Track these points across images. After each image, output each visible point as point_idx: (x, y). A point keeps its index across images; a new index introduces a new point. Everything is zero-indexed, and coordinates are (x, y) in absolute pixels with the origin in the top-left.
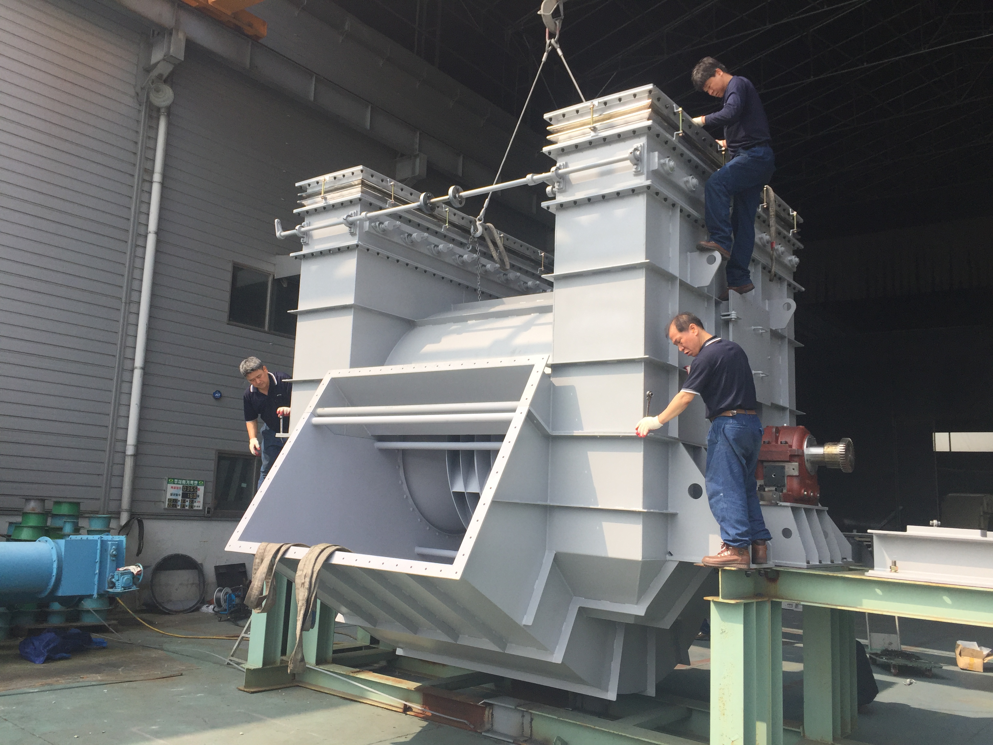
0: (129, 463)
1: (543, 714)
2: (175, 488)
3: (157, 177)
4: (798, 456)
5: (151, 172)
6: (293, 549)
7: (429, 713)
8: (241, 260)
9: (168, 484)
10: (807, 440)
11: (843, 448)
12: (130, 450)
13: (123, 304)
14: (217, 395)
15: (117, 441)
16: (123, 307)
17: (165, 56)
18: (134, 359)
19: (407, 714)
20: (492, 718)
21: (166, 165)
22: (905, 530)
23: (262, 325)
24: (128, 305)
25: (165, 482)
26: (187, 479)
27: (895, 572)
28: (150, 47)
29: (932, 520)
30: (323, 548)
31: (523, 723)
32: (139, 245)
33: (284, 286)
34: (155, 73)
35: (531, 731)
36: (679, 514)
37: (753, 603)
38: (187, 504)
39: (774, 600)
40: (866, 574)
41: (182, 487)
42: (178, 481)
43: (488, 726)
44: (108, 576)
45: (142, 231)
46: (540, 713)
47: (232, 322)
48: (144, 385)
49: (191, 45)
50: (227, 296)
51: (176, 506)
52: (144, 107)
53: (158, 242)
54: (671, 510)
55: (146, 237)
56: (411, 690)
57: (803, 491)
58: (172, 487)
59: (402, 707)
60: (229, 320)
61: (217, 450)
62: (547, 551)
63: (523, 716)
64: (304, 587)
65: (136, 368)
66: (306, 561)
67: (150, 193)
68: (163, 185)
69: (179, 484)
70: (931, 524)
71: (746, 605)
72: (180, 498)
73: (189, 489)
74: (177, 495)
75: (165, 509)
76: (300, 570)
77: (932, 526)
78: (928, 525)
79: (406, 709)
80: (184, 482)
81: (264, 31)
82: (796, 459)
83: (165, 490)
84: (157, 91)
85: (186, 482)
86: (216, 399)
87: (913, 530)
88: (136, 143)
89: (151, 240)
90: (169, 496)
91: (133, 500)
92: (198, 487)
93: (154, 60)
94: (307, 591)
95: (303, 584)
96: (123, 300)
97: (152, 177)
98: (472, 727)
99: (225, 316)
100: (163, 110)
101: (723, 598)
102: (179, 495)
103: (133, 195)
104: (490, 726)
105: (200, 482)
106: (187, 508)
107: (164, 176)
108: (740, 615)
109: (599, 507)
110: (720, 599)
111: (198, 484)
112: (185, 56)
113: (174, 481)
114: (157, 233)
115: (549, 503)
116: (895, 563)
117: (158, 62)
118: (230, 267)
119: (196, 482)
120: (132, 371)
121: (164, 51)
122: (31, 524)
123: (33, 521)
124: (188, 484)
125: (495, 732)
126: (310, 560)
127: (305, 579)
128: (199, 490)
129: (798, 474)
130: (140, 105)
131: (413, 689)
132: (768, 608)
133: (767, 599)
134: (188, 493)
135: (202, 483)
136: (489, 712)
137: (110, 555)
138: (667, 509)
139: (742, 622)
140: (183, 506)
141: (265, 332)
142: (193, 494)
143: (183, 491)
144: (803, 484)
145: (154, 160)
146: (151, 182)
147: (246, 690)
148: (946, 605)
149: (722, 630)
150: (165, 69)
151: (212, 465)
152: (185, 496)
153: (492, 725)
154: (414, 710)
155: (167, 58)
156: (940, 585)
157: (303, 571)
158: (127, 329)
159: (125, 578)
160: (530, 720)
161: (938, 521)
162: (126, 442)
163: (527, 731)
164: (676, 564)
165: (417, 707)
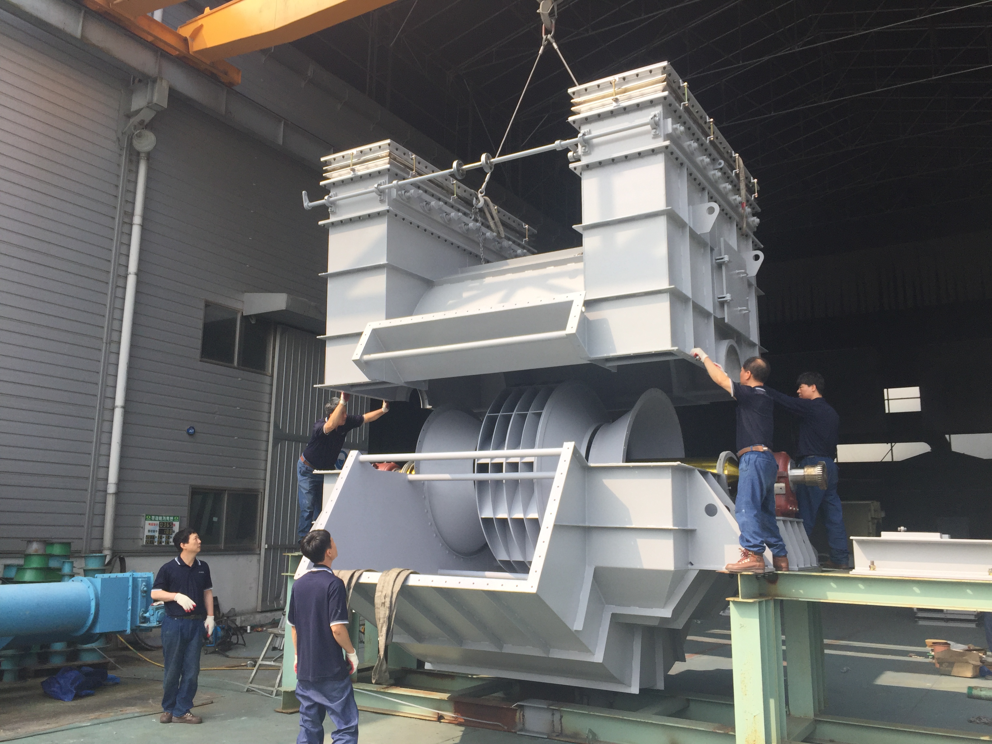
0: (110, 501)
1: (575, 711)
2: (152, 525)
3: (137, 220)
4: (785, 477)
5: (132, 215)
6: (365, 574)
7: (461, 719)
8: (212, 298)
9: (146, 521)
10: (789, 464)
11: (820, 469)
12: (112, 489)
13: (104, 345)
14: (190, 431)
15: (98, 479)
16: (104, 347)
17: (148, 103)
18: (114, 398)
19: (441, 722)
20: (523, 719)
21: (146, 208)
22: (880, 536)
23: (232, 361)
24: (108, 345)
25: (143, 519)
26: (164, 515)
27: (874, 569)
28: (130, 92)
29: (900, 527)
30: (398, 571)
31: (553, 721)
32: (119, 286)
33: (253, 323)
34: (135, 120)
35: (561, 727)
36: (697, 531)
37: (763, 601)
38: (164, 540)
39: (776, 598)
40: (851, 572)
41: (158, 523)
42: (155, 518)
43: (520, 726)
44: (140, 612)
45: (122, 271)
46: (571, 710)
47: (204, 359)
48: (125, 423)
49: (173, 94)
50: (200, 334)
51: (153, 543)
52: (124, 151)
53: (139, 283)
54: (690, 527)
55: (126, 278)
56: (444, 700)
57: (789, 506)
58: (149, 524)
59: (436, 716)
60: (202, 357)
61: (191, 486)
62: (587, 566)
63: (553, 714)
64: (384, 606)
65: (117, 407)
66: (384, 583)
67: (130, 235)
68: (143, 227)
69: (156, 520)
70: (899, 530)
71: (760, 602)
72: (157, 534)
73: (165, 525)
74: (154, 531)
75: (143, 546)
76: (379, 591)
77: (900, 531)
78: (896, 530)
79: (440, 718)
80: (160, 518)
81: (238, 78)
82: (782, 480)
83: (142, 527)
84: (139, 136)
85: (163, 518)
86: (191, 435)
87: (886, 536)
88: (117, 186)
89: (131, 281)
90: (147, 533)
91: (115, 538)
92: (174, 523)
93: (135, 107)
94: (388, 609)
95: (384, 604)
96: (104, 341)
97: (132, 220)
98: (506, 728)
99: (197, 353)
100: (142, 155)
101: (742, 598)
102: (156, 531)
103: (114, 237)
104: (521, 726)
105: (175, 518)
106: (163, 544)
107: (144, 218)
108: (755, 611)
109: (633, 526)
110: (740, 599)
111: (174, 520)
112: (168, 105)
113: (151, 517)
114: (137, 274)
115: (587, 524)
116: (873, 563)
117: (141, 110)
118: (202, 305)
119: (172, 518)
120: (113, 410)
121: (148, 98)
122: (34, 566)
123: (36, 563)
124: (164, 520)
125: (527, 731)
126: (388, 583)
127: (385, 599)
128: (175, 526)
129: (784, 493)
130: (121, 150)
131: (446, 699)
132: (772, 604)
133: (770, 598)
134: (164, 530)
135: (178, 518)
136: (520, 714)
137: (141, 591)
138: (687, 525)
139: (758, 617)
140: (160, 542)
141: (234, 368)
142: (169, 530)
143: (160, 527)
144: (788, 501)
145: (134, 203)
146: (131, 225)
147: (284, 711)
148: (917, 595)
149: (741, 625)
150: (148, 116)
151: (186, 500)
152: (161, 532)
153: (523, 724)
154: (446, 718)
155: (150, 106)
156: (912, 579)
157: (382, 592)
158: (107, 369)
159: (160, 613)
160: (559, 718)
161: (905, 527)
162: (107, 481)
163: (557, 727)
164: (697, 572)
165: (449, 715)
